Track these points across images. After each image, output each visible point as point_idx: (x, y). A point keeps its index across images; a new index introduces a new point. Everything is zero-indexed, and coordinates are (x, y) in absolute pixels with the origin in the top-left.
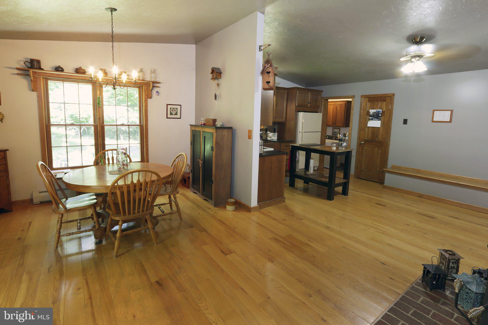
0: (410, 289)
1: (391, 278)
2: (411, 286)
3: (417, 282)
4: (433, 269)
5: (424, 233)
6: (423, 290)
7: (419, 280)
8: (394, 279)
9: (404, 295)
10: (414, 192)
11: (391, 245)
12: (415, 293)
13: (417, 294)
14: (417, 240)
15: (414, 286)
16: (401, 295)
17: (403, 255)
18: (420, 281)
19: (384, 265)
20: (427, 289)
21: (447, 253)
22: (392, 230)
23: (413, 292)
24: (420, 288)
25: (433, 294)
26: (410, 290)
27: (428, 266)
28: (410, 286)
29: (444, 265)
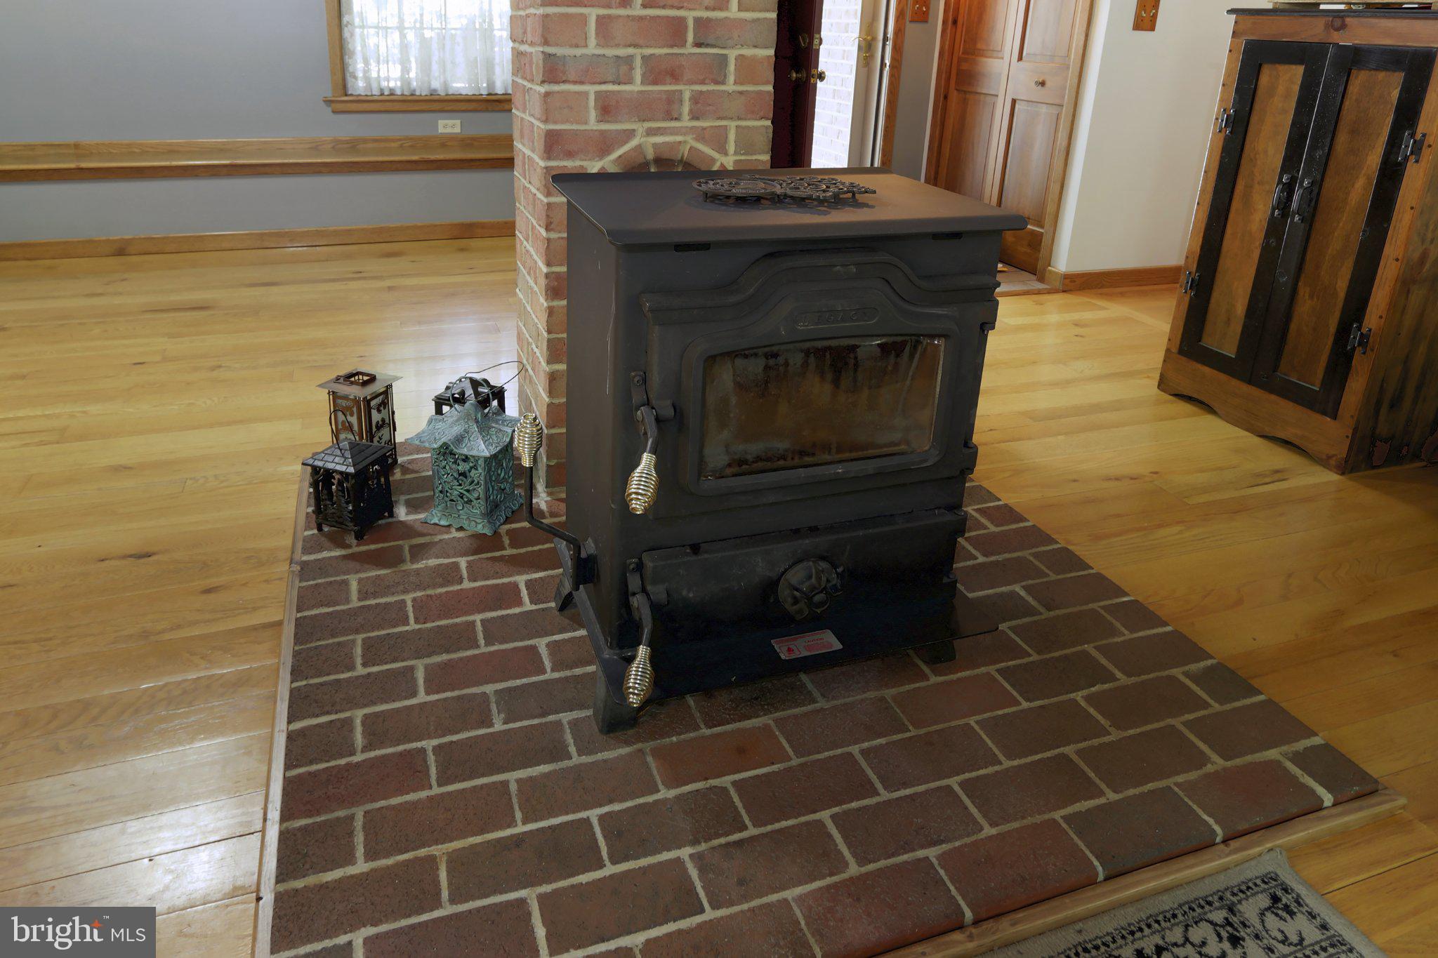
0: (300, 582)
1: (208, 591)
2: (297, 568)
3: (305, 539)
4: (346, 458)
5: (213, 369)
6: (338, 553)
7: (305, 530)
8: (217, 587)
9: (299, 615)
10: (91, 242)
11: (126, 468)
12: (323, 580)
13: (332, 579)
14: (205, 403)
15: (305, 558)
16: (286, 623)
17: (191, 479)
18: (310, 532)
19: (151, 559)
20: (347, 542)
21: (352, 383)
22: (93, 409)
23: (316, 585)
24: (325, 554)
25: (373, 547)
26: (304, 584)
27: (326, 458)
28: (293, 572)
29: (356, 428)
